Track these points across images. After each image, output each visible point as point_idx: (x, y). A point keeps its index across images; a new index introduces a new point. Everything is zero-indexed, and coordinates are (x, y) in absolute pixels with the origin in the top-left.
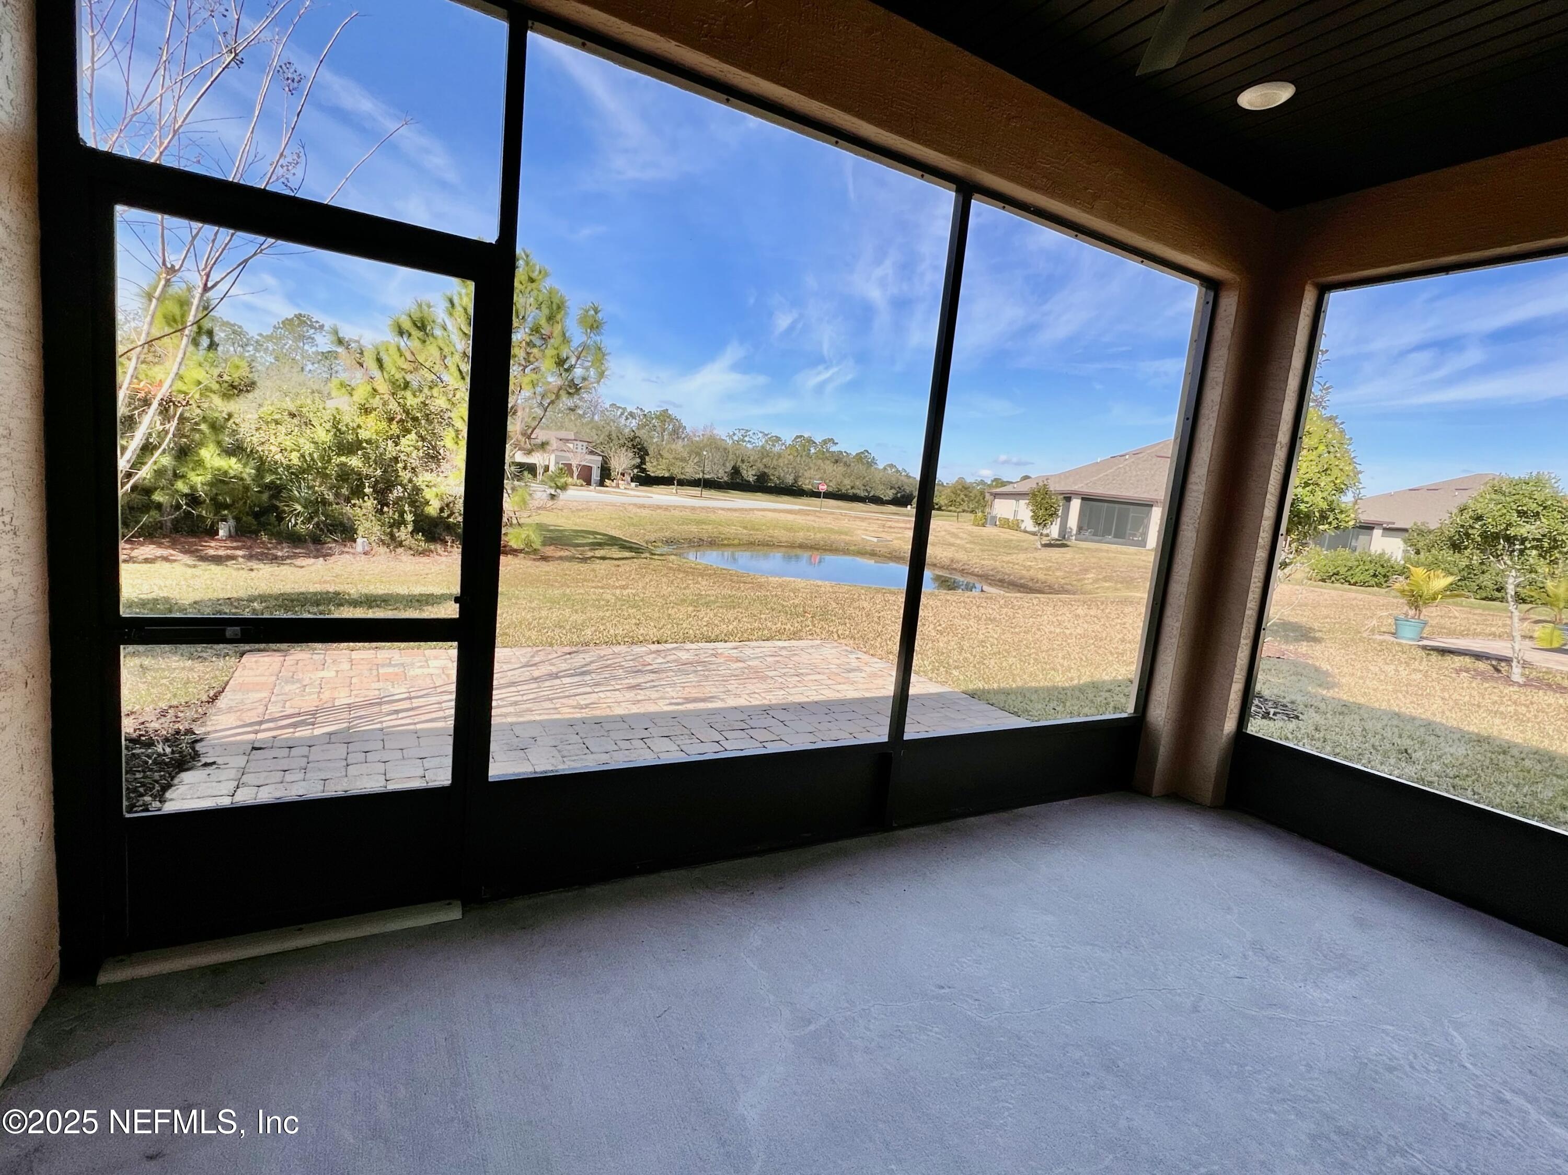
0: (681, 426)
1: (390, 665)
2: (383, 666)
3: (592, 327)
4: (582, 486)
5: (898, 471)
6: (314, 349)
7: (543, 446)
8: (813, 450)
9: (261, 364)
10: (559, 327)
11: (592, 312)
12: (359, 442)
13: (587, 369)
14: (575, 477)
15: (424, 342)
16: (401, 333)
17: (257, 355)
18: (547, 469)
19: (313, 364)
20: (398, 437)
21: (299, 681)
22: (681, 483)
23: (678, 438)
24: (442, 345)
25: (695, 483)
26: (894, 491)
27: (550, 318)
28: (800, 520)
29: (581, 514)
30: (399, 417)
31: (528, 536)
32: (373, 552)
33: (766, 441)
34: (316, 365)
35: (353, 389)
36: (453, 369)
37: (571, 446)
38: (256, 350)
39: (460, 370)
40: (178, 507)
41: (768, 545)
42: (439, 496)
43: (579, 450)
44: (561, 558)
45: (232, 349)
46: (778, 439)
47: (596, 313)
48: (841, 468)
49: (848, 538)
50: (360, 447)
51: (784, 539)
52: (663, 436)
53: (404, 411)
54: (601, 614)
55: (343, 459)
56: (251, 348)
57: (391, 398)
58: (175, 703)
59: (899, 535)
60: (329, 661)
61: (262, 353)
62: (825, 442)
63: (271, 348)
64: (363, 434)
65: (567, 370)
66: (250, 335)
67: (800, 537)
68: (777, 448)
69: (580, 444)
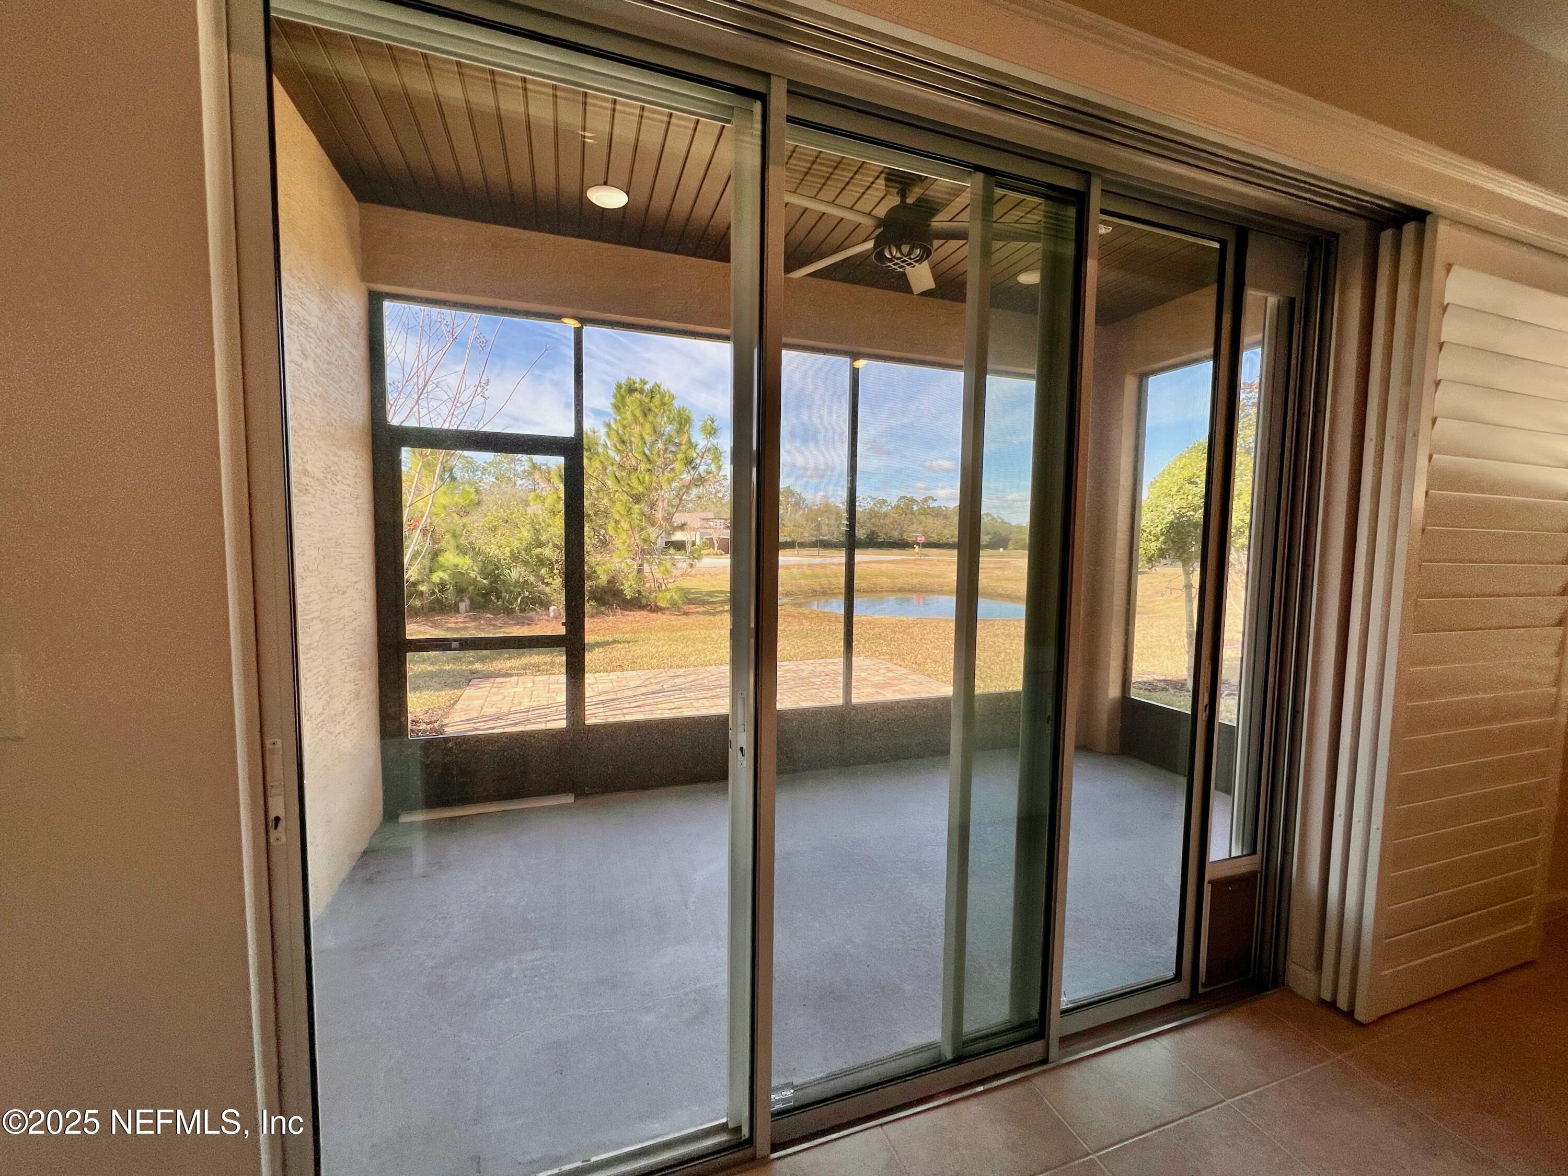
0: (801, 498)
1: (557, 683)
2: (553, 684)
3: (710, 433)
4: (721, 554)
5: (993, 519)
6: (522, 468)
7: (682, 527)
8: (915, 508)
9: (486, 484)
10: (686, 436)
11: (710, 422)
13: (709, 465)
14: (716, 547)
15: (591, 459)
17: (484, 477)
18: (694, 544)
19: (522, 479)
21: (501, 694)
22: (802, 545)
23: (799, 508)
24: (603, 460)
25: (814, 545)
26: (989, 536)
27: (680, 431)
28: (901, 568)
29: (718, 577)
31: (672, 597)
33: (875, 504)
34: (524, 480)
35: (544, 499)
36: (611, 476)
37: (712, 524)
38: (483, 474)
39: (616, 477)
40: (433, 593)
41: (871, 591)
42: (606, 572)
43: (718, 527)
44: (696, 613)
45: (466, 475)
46: (885, 501)
47: (713, 422)
48: (940, 522)
49: (941, 580)
51: (885, 586)
52: (787, 508)
54: (704, 647)
55: (540, 550)
56: (479, 473)
58: (432, 707)
59: (989, 575)
60: (520, 682)
61: (487, 476)
62: (926, 500)
63: (493, 471)
65: (694, 468)
66: (479, 463)
67: (900, 583)
68: (884, 510)
69: (719, 521)
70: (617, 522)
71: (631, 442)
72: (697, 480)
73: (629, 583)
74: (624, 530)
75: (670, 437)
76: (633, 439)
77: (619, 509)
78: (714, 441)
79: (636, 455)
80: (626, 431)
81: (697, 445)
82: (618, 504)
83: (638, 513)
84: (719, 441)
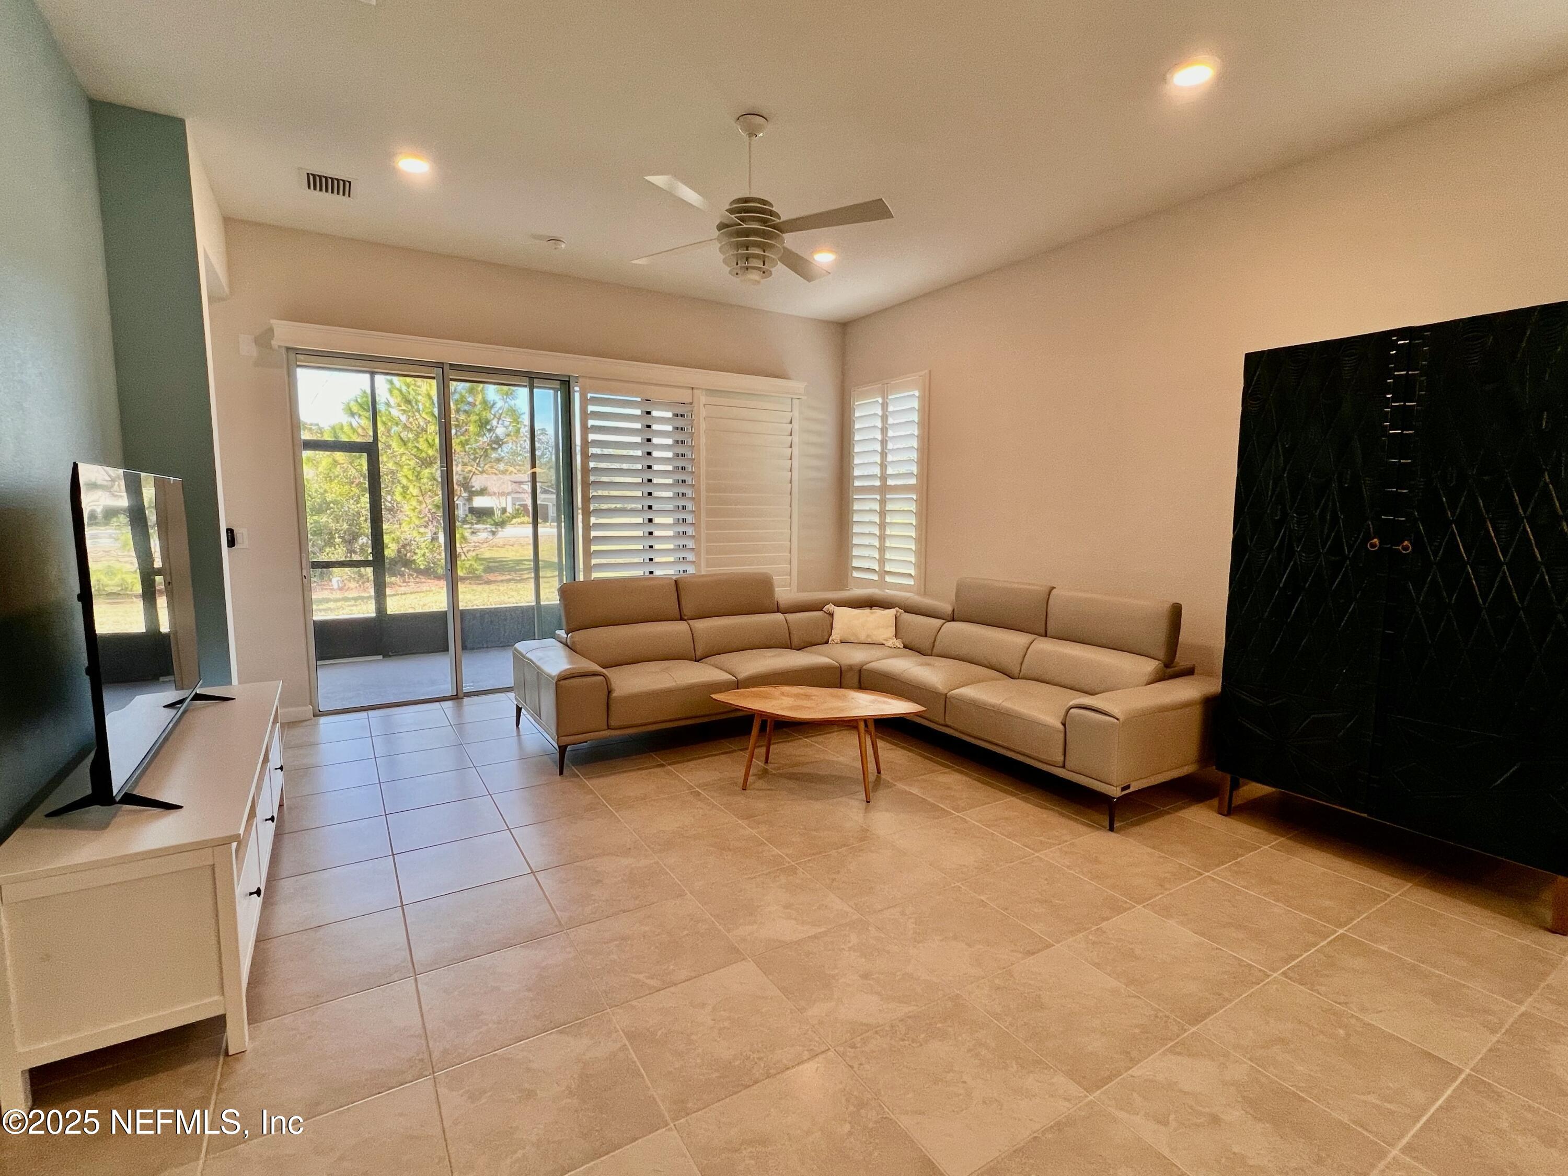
7: (483, 492)
12: (328, 504)
16: (352, 414)
20: (359, 497)
30: (357, 481)
31: (471, 565)
32: (347, 587)
35: (318, 463)
36: (396, 438)
39: (401, 439)
44: (502, 581)
50: (328, 508)
53: (361, 475)
55: (316, 518)
57: (350, 466)
64: (330, 497)
65: (490, 431)
70: (405, 488)
71: (417, 401)
72: (495, 442)
73: (422, 552)
74: (413, 496)
75: (462, 397)
76: (420, 398)
77: (406, 474)
78: (512, 403)
79: (424, 415)
80: (410, 390)
81: (494, 404)
82: (405, 468)
83: (428, 478)
84: (516, 402)
